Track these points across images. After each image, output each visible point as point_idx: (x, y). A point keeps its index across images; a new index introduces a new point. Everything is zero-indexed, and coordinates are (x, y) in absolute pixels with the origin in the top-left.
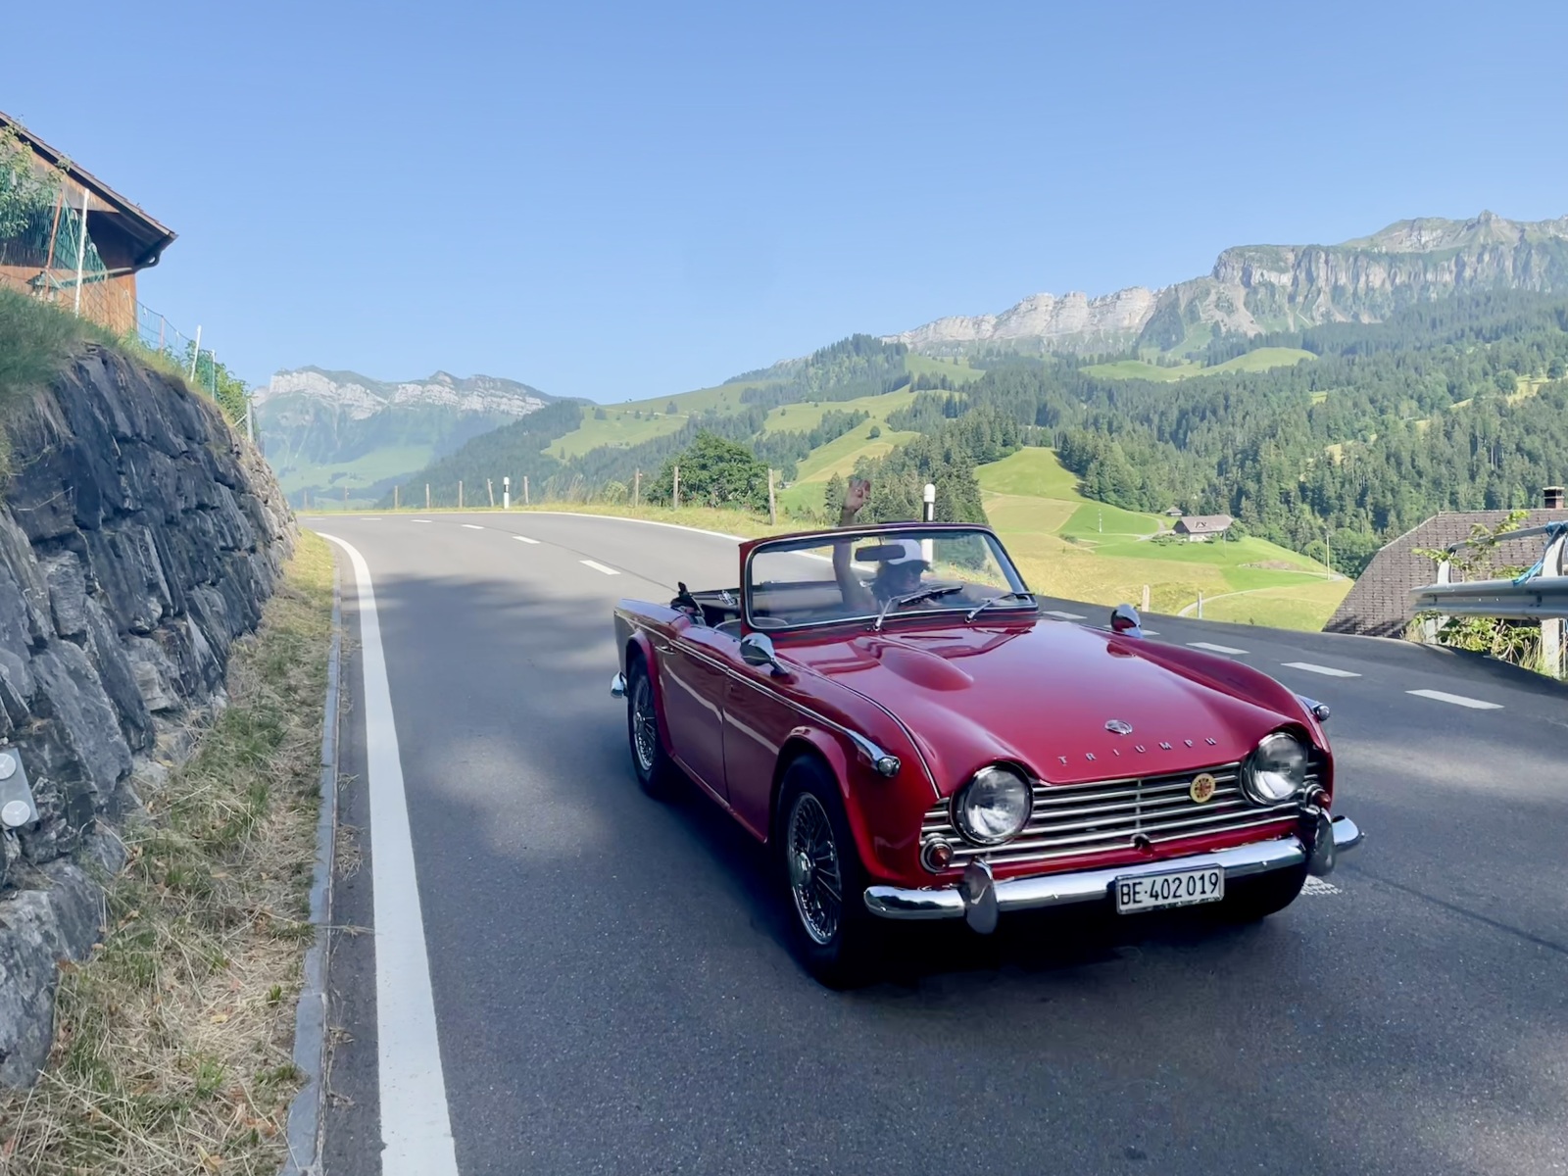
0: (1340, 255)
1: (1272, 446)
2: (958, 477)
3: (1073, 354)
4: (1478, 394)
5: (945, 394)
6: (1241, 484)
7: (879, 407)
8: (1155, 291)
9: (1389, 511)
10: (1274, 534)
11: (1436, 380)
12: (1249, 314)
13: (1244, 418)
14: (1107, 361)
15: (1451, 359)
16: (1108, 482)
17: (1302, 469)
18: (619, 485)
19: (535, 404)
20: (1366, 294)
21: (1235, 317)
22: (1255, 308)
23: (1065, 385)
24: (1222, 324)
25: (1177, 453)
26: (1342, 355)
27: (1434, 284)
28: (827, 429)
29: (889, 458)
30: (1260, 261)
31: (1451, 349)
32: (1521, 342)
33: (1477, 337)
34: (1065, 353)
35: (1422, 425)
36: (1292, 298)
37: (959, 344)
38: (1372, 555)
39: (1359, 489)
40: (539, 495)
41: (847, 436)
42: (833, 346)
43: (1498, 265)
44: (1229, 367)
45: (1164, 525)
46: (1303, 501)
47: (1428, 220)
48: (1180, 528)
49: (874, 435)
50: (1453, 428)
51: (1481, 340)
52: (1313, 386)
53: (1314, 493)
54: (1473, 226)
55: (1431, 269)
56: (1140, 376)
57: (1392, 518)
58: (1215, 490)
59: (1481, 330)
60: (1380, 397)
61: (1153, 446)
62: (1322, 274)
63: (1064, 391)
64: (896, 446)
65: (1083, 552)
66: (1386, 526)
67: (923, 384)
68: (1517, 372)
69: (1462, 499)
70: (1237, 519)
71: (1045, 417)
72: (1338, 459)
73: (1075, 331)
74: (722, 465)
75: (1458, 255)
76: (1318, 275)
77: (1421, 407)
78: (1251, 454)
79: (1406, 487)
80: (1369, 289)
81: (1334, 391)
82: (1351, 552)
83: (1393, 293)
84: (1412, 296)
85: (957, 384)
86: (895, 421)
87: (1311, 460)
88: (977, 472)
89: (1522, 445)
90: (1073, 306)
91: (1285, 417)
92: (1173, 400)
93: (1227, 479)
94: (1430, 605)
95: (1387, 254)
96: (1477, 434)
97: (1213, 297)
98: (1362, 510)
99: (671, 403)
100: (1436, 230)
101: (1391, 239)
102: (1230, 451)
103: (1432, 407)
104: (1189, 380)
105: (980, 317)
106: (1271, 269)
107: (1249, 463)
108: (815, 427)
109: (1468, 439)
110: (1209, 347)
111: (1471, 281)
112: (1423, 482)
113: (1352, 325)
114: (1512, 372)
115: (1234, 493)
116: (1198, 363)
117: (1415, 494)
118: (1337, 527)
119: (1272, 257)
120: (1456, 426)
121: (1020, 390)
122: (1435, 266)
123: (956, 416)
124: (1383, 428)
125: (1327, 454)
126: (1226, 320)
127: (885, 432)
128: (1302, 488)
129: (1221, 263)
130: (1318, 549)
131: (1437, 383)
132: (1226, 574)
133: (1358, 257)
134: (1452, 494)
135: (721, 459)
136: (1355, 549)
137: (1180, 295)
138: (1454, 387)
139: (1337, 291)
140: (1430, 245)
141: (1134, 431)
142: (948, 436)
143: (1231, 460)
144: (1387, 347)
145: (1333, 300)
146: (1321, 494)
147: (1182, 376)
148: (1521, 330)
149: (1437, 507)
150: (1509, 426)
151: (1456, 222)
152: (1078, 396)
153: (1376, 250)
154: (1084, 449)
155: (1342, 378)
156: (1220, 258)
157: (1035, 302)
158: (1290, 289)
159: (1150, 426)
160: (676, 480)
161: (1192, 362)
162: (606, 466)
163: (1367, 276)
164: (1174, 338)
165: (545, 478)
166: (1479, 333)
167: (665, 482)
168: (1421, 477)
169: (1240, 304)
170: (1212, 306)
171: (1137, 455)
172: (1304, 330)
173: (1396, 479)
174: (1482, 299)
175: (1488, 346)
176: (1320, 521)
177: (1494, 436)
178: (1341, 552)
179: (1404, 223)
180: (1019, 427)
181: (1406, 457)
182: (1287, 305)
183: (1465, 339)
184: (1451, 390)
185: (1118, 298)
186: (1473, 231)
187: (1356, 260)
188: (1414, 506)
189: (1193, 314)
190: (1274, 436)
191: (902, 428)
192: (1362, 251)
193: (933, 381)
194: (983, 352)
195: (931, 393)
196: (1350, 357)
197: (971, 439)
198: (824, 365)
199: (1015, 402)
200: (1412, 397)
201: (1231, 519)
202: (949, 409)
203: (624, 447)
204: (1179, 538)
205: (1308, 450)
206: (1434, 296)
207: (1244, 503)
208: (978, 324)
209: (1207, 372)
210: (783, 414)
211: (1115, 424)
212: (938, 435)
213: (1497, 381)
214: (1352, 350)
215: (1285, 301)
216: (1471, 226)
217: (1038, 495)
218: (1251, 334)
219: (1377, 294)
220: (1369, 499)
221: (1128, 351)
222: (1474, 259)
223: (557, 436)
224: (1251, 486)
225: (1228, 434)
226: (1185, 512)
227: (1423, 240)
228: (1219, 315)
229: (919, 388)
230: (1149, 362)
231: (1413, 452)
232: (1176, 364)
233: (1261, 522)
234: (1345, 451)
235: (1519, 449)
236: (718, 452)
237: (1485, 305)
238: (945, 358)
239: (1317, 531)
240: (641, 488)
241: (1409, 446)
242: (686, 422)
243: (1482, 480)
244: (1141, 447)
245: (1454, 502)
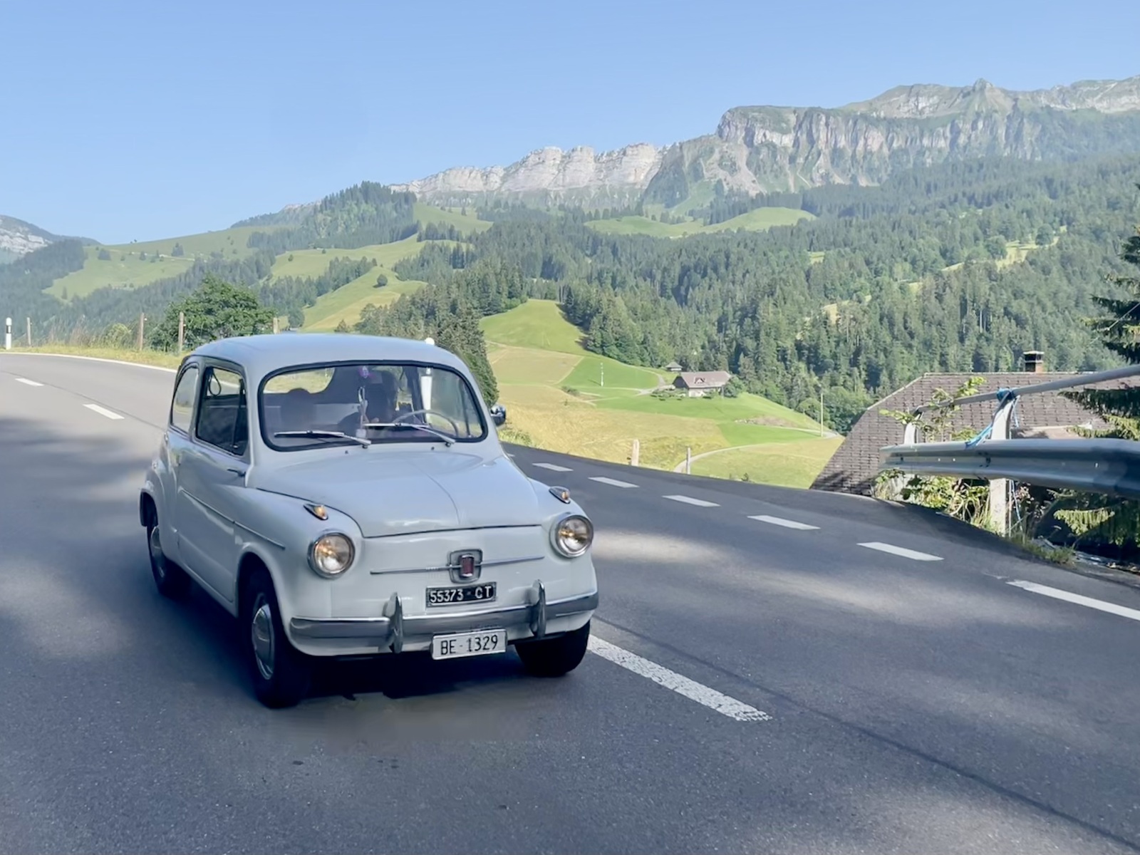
0: (840, 118)
1: (771, 305)
2: (464, 328)
3: (579, 207)
4: (969, 258)
5: (452, 245)
6: (740, 341)
7: (387, 255)
8: (661, 149)
9: (881, 370)
10: (770, 391)
11: (929, 244)
12: (750, 173)
13: (744, 276)
14: (612, 216)
15: (943, 224)
16: (610, 336)
17: (799, 328)
18: (124, 328)
19: (37, 243)
20: (864, 157)
21: (738, 176)
22: (756, 167)
23: (570, 238)
24: (724, 183)
25: (677, 308)
26: (839, 216)
27: (930, 149)
28: (334, 275)
29: (396, 307)
30: (763, 121)
31: (944, 213)
32: (1011, 208)
33: (969, 203)
34: (572, 207)
35: (915, 287)
36: (792, 159)
37: (467, 195)
38: (863, 412)
39: (853, 348)
40: (42, 336)
41: (355, 283)
42: (342, 192)
43: (991, 133)
44: (732, 225)
45: (664, 380)
46: (800, 359)
47: (925, 87)
48: (679, 383)
49: (381, 283)
50: (944, 291)
51: (973, 206)
52: (811, 247)
53: (810, 352)
54: (969, 94)
55: (927, 134)
56: (644, 232)
57: (884, 378)
58: (714, 346)
59: (974, 195)
60: (875, 259)
61: (656, 301)
62: (823, 136)
63: (569, 245)
64: (403, 295)
65: (586, 406)
66: (878, 386)
67: (431, 234)
68: (1007, 237)
69: (951, 362)
70: (735, 376)
71: (550, 270)
72: (833, 318)
73: (582, 186)
74: (227, 310)
75: (953, 122)
76: (818, 137)
77: (914, 270)
78: (749, 312)
79: (898, 348)
80: (868, 153)
81: (831, 252)
82: (844, 410)
83: (890, 157)
84: (908, 161)
85: (465, 234)
86: (403, 270)
87: (807, 319)
88: (484, 323)
89: (1009, 309)
90: (579, 161)
91: (783, 276)
92: (676, 255)
93: (726, 336)
94: (897, 464)
95: (885, 119)
96: (967, 297)
97: (716, 156)
98: (856, 369)
99: (177, 246)
100: (933, 96)
101: (890, 104)
102: (730, 309)
103: (925, 269)
104: (692, 237)
105: (489, 169)
106: (773, 130)
107: (748, 321)
108: (322, 274)
109: (958, 301)
110: (712, 206)
111: (965, 147)
112: (915, 343)
113: (850, 187)
114: (1002, 237)
115: (733, 350)
116: (701, 220)
117: (906, 354)
118: (831, 385)
119: (775, 118)
120: (947, 289)
121: (527, 243)
122: (932, 132)
123: (463, 267)
124: (877, 289)
125: (824, 313)
126: (729, 178)
127: (392, 280)
128: (799, 346)
129: (725, 122)
130: (812, 407)
131: (929, 247)
132: (723, 430)
133: (859, 120)
134: (942, 355)
135: (226, 304)
136: (848, 407)
137: (685, 152)
138: (946, 251)
139: (836, 154)
140: (927, 111)
141: (637, 286)
142: (454, 286)
143: (731, 318)
144: (883, 210)
145: (832, 163)
146: (816, 352)
147: (685, 234)
148: (1011, 197)
149: (927, 368)
150: (998, 289)
151: (952, 89)
152: (583, 251)
153: (874, 114)
154: (587, 302)
155: (839, 239)
156: (724, 117)
157: (543, 156)
158: (791, 150)
159: (653, 281)
160: (182, 325)
161: (695, 219)
162: (109, 307)
163: (866, 139)
164: (678, 195)
165: (46, 319)
166: (971, 199)
167: (169, 326)
168: (912, 337)
169: (742, 163)
170: (715, 165)
171: (639, 311)
172: (804, 193)
173: (888, 340)
174: (975, 166)
175: (980, 211)
176: (815, 379)
177: (983, 300)
178: (835, 410)
179: (901, 89)
180: (525, 279)
181: (898, 318)
182: (787, 166)
183: (957, 204)
184: (943, 254)
185: (624, 154)
186: (968, 98)
187: (855, 123)
188: (906, 367)
189: (697, 174)
190: (772, 295)
191: (410, 278)
192: (862, 115)
193: (441, 231)
194: (490, 204)
195: (438, 242)
196: (847, 218)
197: (477, 289)
198: (333, 210)
199: (520, 255)
200: (906, 260)
201: (729, 376)
202: (457, 260)
203: (128, 288)
204: (678, 393)
205: (805, 310)
206: (929, 161)
207: (742, 359)
208: (486, 176)
209: (710, 230)
210: (290, 260)
211: (619, 279)
212: (445, 285)
213: (987, 246)
214: (849, 212)
215: (786, 161)
216: (966, 93)
217: (542, 348)
218: (753, 193)
219: (875, 158)
220: (862, 359)
221: (633, 207)
222: (968, 126)
223: (60, 276)
224: (750, 344)
225: (729, 291)
226: (685, 367)
227: (920, 107)
228: (722, 174)
229: (427, 238)
230: (654, 218)
231: (905, 314)
232: (679, 221)
233: (759, 379)
234: (841, 311)
235: (1007, 313)
236: (224, 297)
237: (978, 171)
238: (453, 209)
239: (812, 389)
240: (145, 330)
241: (902, 307)
242: (192, 265)
243: (971, 342)
244: (643, 302)
245: (943, 363)
